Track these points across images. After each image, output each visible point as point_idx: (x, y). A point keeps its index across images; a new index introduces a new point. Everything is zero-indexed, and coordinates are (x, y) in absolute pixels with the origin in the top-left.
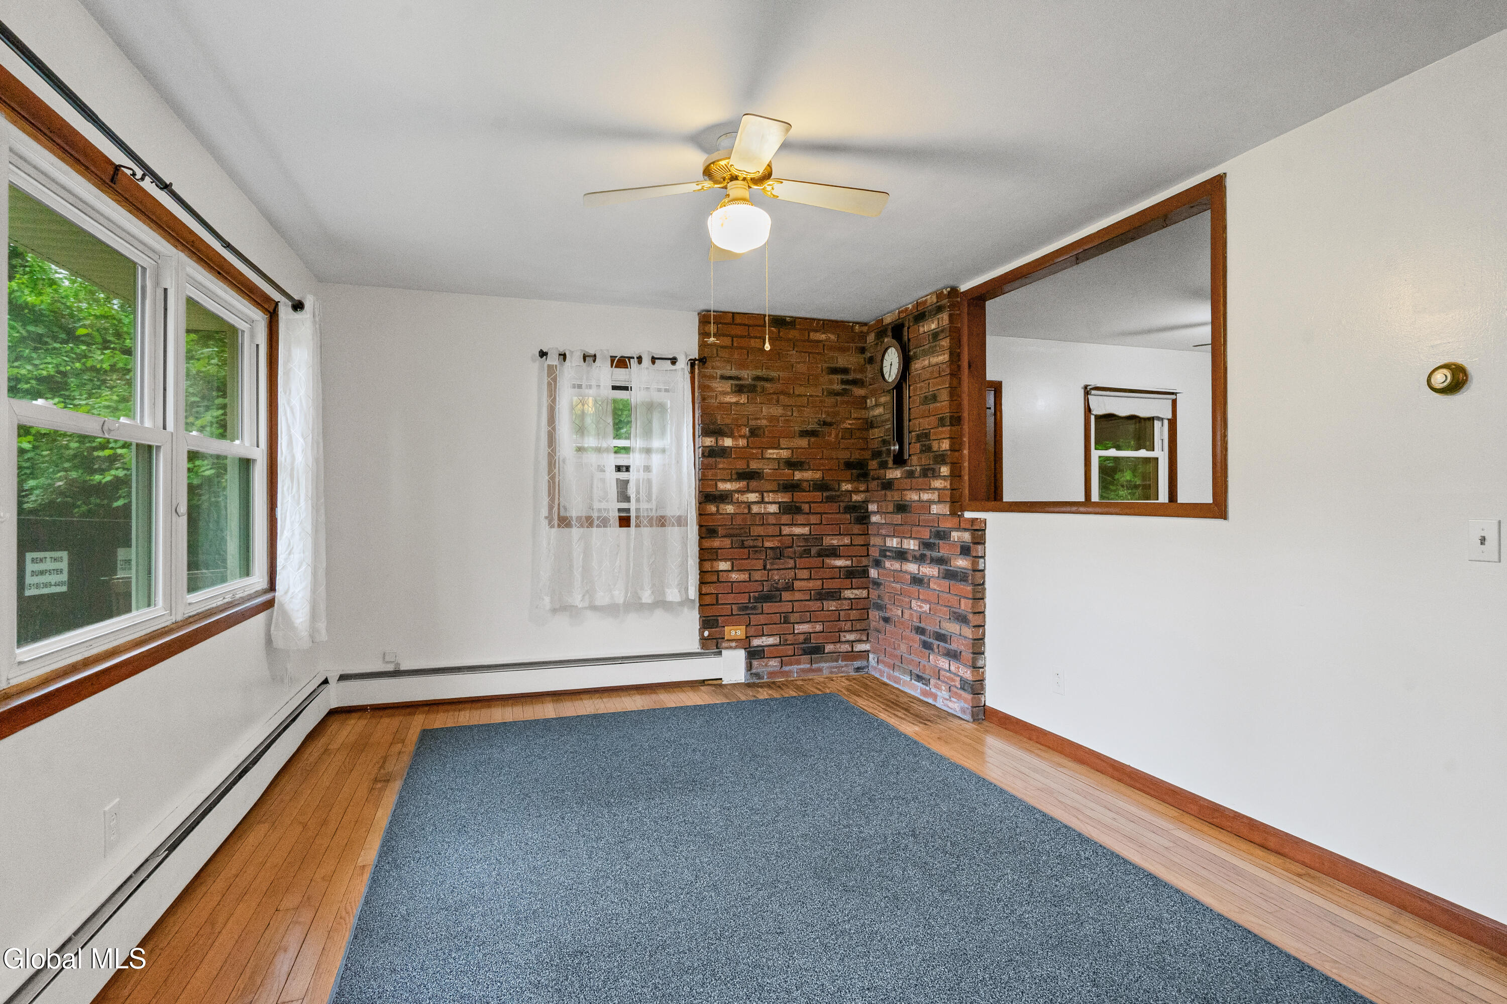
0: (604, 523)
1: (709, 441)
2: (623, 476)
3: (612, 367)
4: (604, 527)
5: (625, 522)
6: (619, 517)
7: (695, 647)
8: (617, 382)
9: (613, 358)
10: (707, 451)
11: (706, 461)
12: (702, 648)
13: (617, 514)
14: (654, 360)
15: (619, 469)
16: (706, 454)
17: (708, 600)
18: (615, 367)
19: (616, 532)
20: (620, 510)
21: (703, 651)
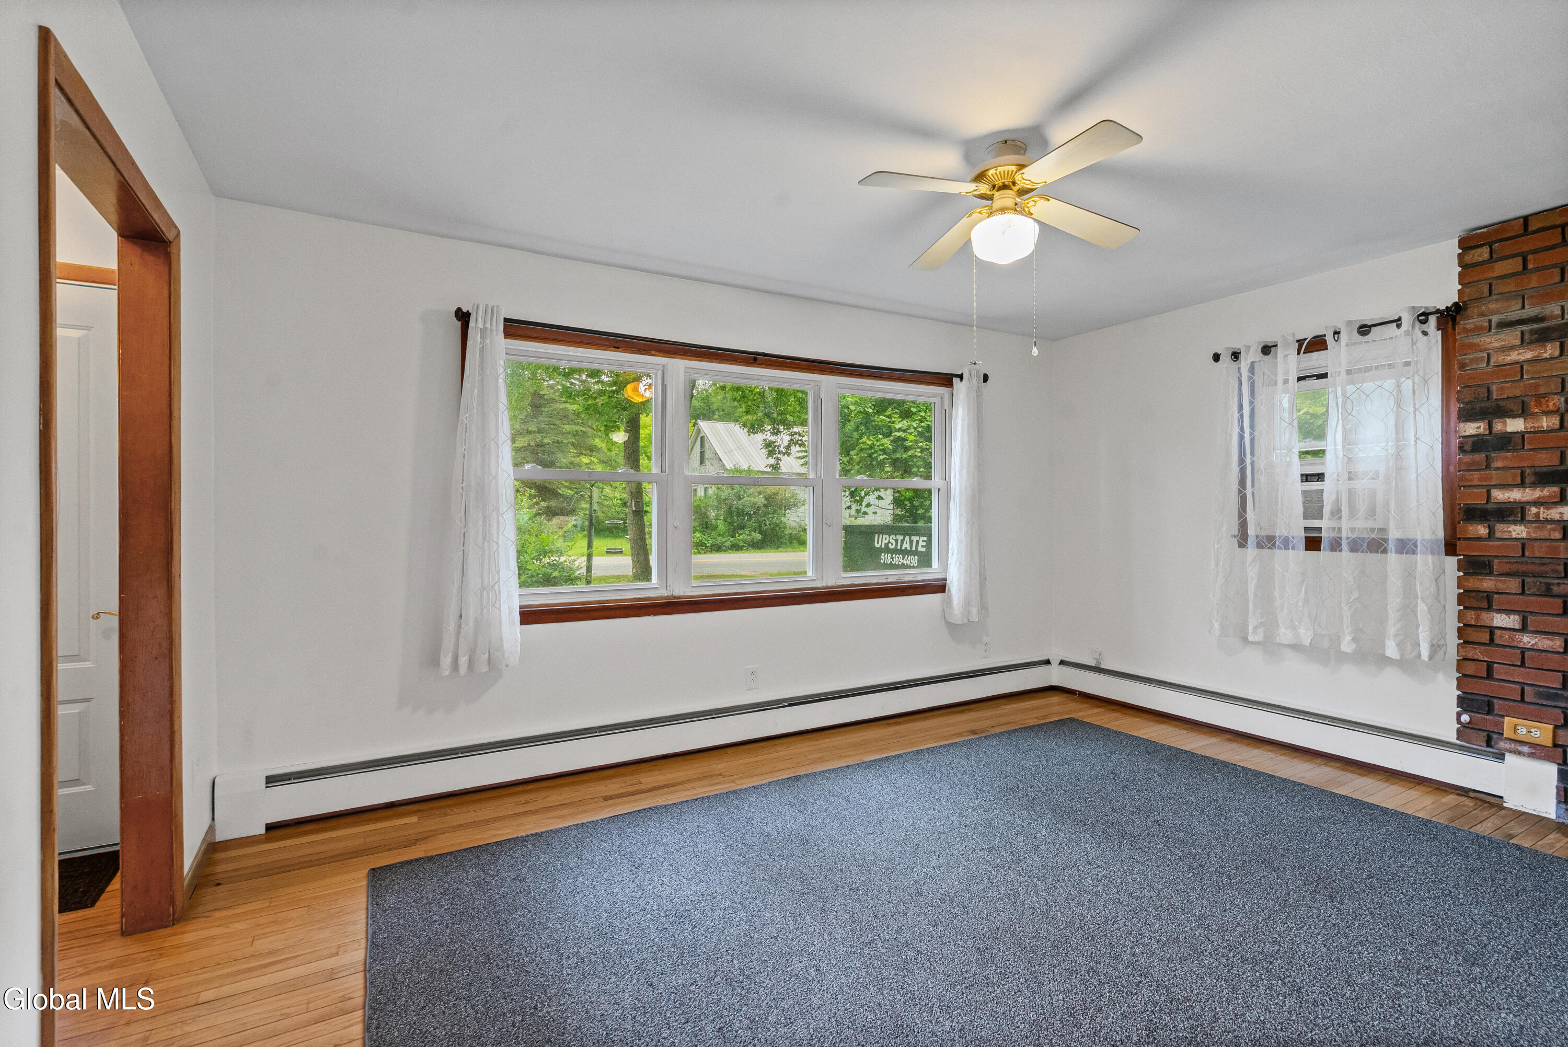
0: (1287, 544)
1: (1472, 428)
2: (1314, 486)
3: (1299, 353)
4: (1285, 549)
5: (1313, 543)
6: (1306, 537)
7: (1451, 736)
8: (1309, 371)
9: (1300, 342)
10: (1470, 443)
11: (1467, 458)
12: (1458, 739)
13: (1303, 534)
14: (1364, 329)
15: (1306, 478)
16: (1468, 447)
17: (1471, 669)
18: (1304, 353)
19: (1300, 554)
20: (1307, 529)
21: (1458, 742)
